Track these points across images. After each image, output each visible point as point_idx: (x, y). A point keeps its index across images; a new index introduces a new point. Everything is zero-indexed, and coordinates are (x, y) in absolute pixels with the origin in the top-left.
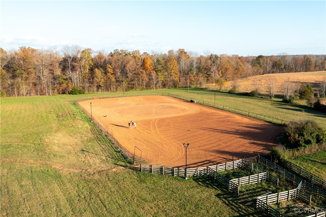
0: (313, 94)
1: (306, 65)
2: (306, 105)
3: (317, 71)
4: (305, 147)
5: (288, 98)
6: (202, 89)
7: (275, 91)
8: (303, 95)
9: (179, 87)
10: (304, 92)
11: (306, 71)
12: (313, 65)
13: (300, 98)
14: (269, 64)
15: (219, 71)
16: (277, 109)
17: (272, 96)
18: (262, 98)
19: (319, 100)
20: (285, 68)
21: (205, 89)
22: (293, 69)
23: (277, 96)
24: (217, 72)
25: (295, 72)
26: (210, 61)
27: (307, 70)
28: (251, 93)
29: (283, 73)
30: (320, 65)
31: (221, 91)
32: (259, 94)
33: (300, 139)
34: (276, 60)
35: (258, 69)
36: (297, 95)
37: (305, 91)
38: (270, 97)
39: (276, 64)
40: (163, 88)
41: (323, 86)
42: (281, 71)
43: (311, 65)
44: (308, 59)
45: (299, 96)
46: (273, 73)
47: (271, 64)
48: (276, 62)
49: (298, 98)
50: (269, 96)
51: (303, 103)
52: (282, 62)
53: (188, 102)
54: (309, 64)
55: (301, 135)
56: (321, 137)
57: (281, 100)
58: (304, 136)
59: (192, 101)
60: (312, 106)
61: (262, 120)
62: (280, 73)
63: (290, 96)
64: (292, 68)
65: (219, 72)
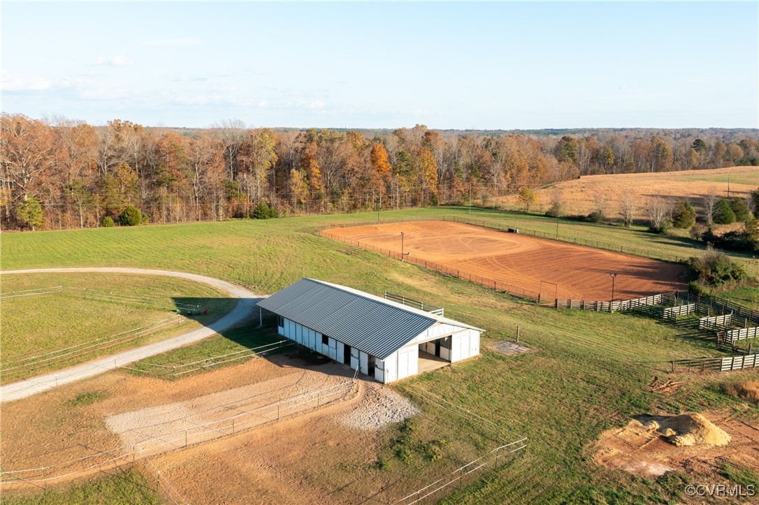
0: (694, 219)
1: (657, 157)
2: (689, 236)
3: (677, 170)
4: (723, 283)
5: (657, 225)
6: (490, 208)
7: (633, 214)
8: (679, 220)
9: (440, 205)
10: (680, 216)
11: (656, 171)
12: (671, 158)
13: (675, 226)
14: (585, 156)
15: (506, 172)
16: (648, 243)
17: (629, 222)
18: (611, 225)
19: (710, 229)
20: (615, 163)
21: (496, 208)
22: (632, 165)
23: (636, 222)
24: (502, 174)
25: (635, 173)
26: (487, 152)
27: (659, 168)
28: (590, 216)
29: (612, 173)
30: (684, 157)
31: (529, 212)
32: (605, 220)
33: (713, 275)
34: (598, 147)
35: (570, 167)
36: (670, 221)
37: (683, 213)
38: (626, 223)
39: (597, 155)
40: (412, 206)
41: (708, 203)
42: (610, 170)
43: (665, 159)
44: (660, 145)
45: (673, 223)
46: (593, 173)
47: (588, 154)
48: (598, 151)
49: (671, 225)
50: (621, 223)
51: (684, 233)
52: (611, 152)
53: (505, 232)
54: (663, 156)
55: (714, 271)
56: (737, 274)
57: (645, 229)
58: (717, 272)
59: (511, 231)
60: (700, 239)
61: (644, 257)
62: (606, 173)
63: (661, 223)
64: (630, 164)
65: (506, 174)
